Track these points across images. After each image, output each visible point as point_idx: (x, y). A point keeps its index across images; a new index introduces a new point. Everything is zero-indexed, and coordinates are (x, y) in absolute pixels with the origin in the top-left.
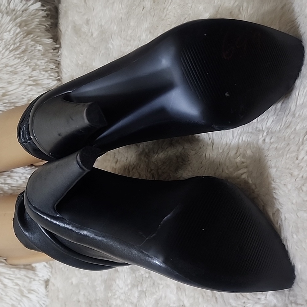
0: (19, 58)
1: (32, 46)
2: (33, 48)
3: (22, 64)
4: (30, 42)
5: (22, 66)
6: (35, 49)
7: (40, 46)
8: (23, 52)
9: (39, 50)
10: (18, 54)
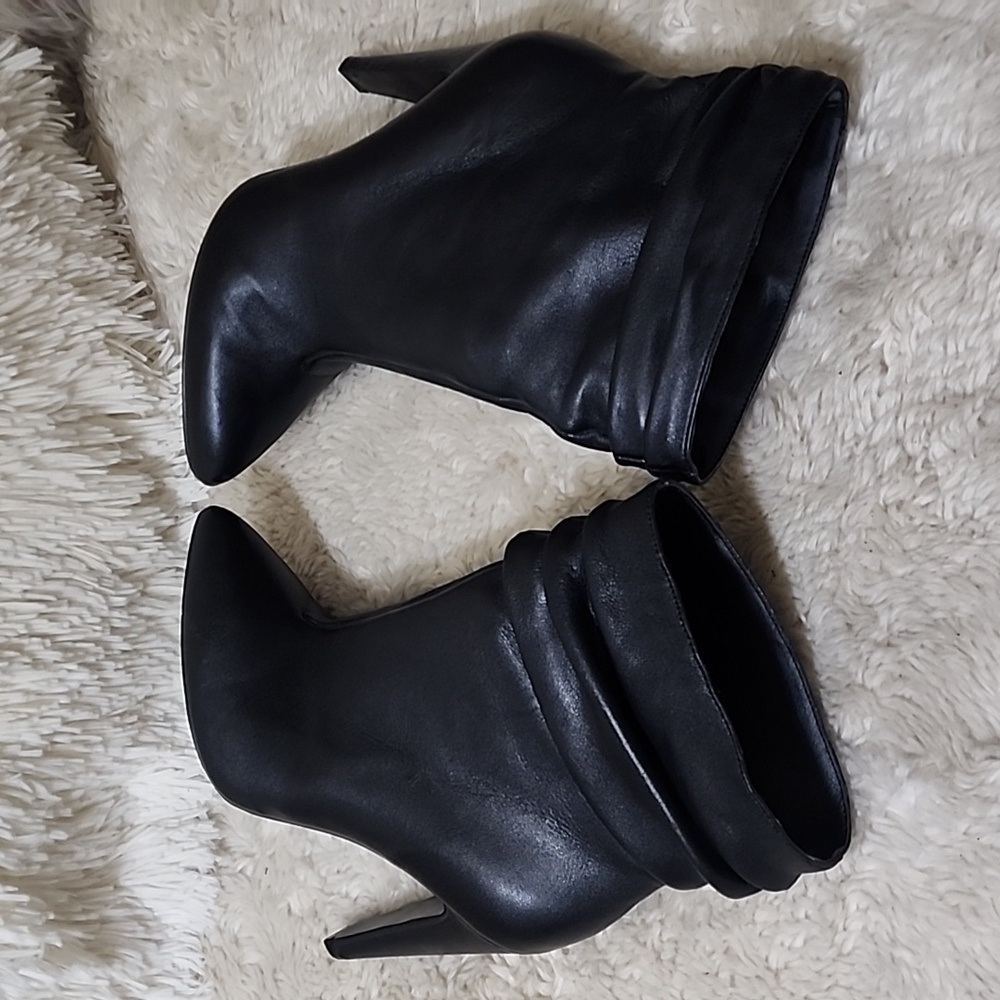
0: (14, 221)
1: (45, 187)
2: (48, 193)
3: (28, 237)
4: (40, 173)
5: (28, 242)
6: (55, 197)
7: (69, 189)
8: (26, 203)
9: (68, 200)
10: (9, 210)
